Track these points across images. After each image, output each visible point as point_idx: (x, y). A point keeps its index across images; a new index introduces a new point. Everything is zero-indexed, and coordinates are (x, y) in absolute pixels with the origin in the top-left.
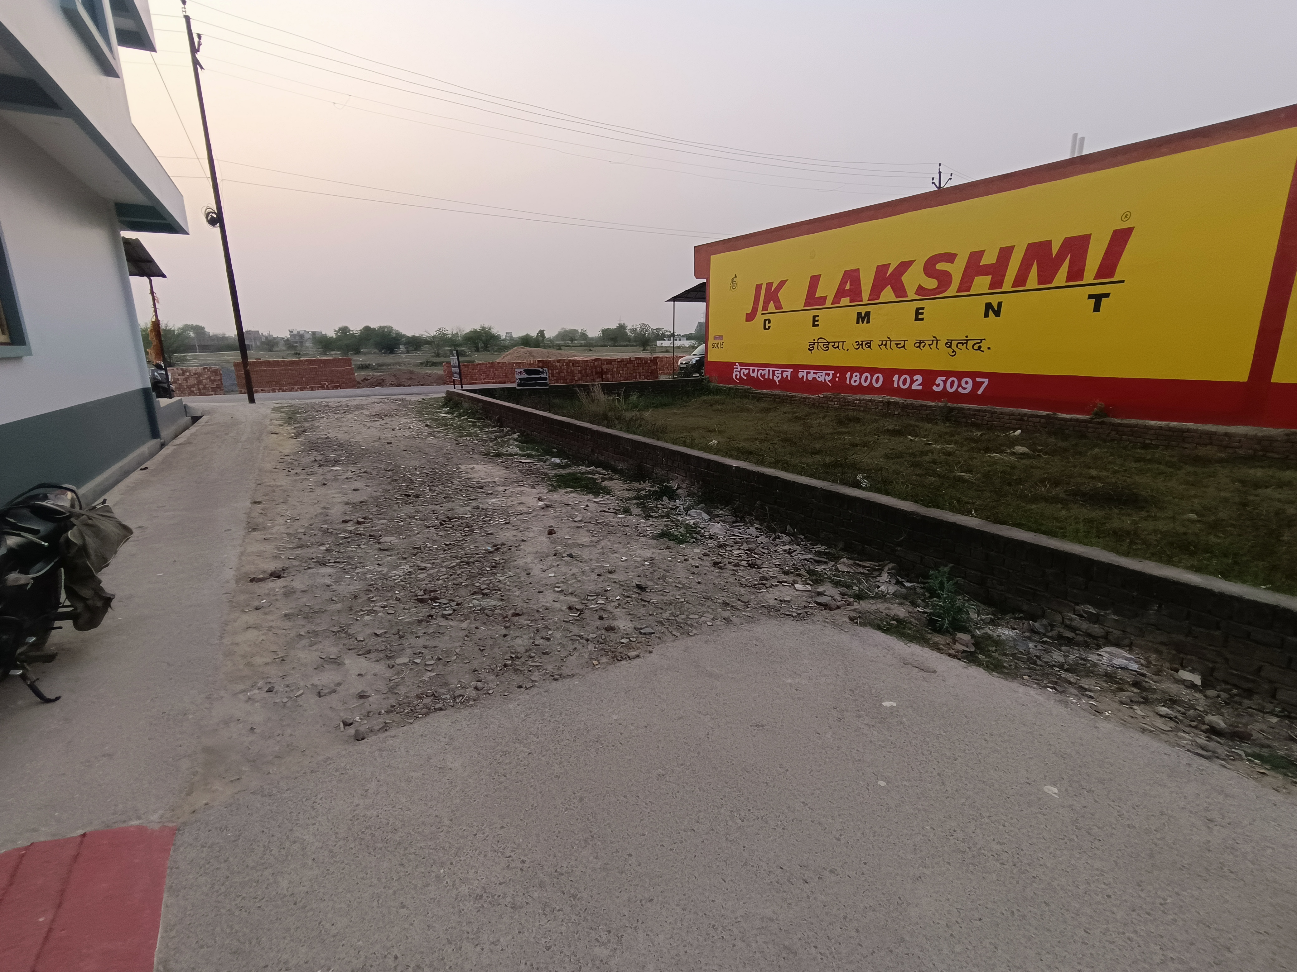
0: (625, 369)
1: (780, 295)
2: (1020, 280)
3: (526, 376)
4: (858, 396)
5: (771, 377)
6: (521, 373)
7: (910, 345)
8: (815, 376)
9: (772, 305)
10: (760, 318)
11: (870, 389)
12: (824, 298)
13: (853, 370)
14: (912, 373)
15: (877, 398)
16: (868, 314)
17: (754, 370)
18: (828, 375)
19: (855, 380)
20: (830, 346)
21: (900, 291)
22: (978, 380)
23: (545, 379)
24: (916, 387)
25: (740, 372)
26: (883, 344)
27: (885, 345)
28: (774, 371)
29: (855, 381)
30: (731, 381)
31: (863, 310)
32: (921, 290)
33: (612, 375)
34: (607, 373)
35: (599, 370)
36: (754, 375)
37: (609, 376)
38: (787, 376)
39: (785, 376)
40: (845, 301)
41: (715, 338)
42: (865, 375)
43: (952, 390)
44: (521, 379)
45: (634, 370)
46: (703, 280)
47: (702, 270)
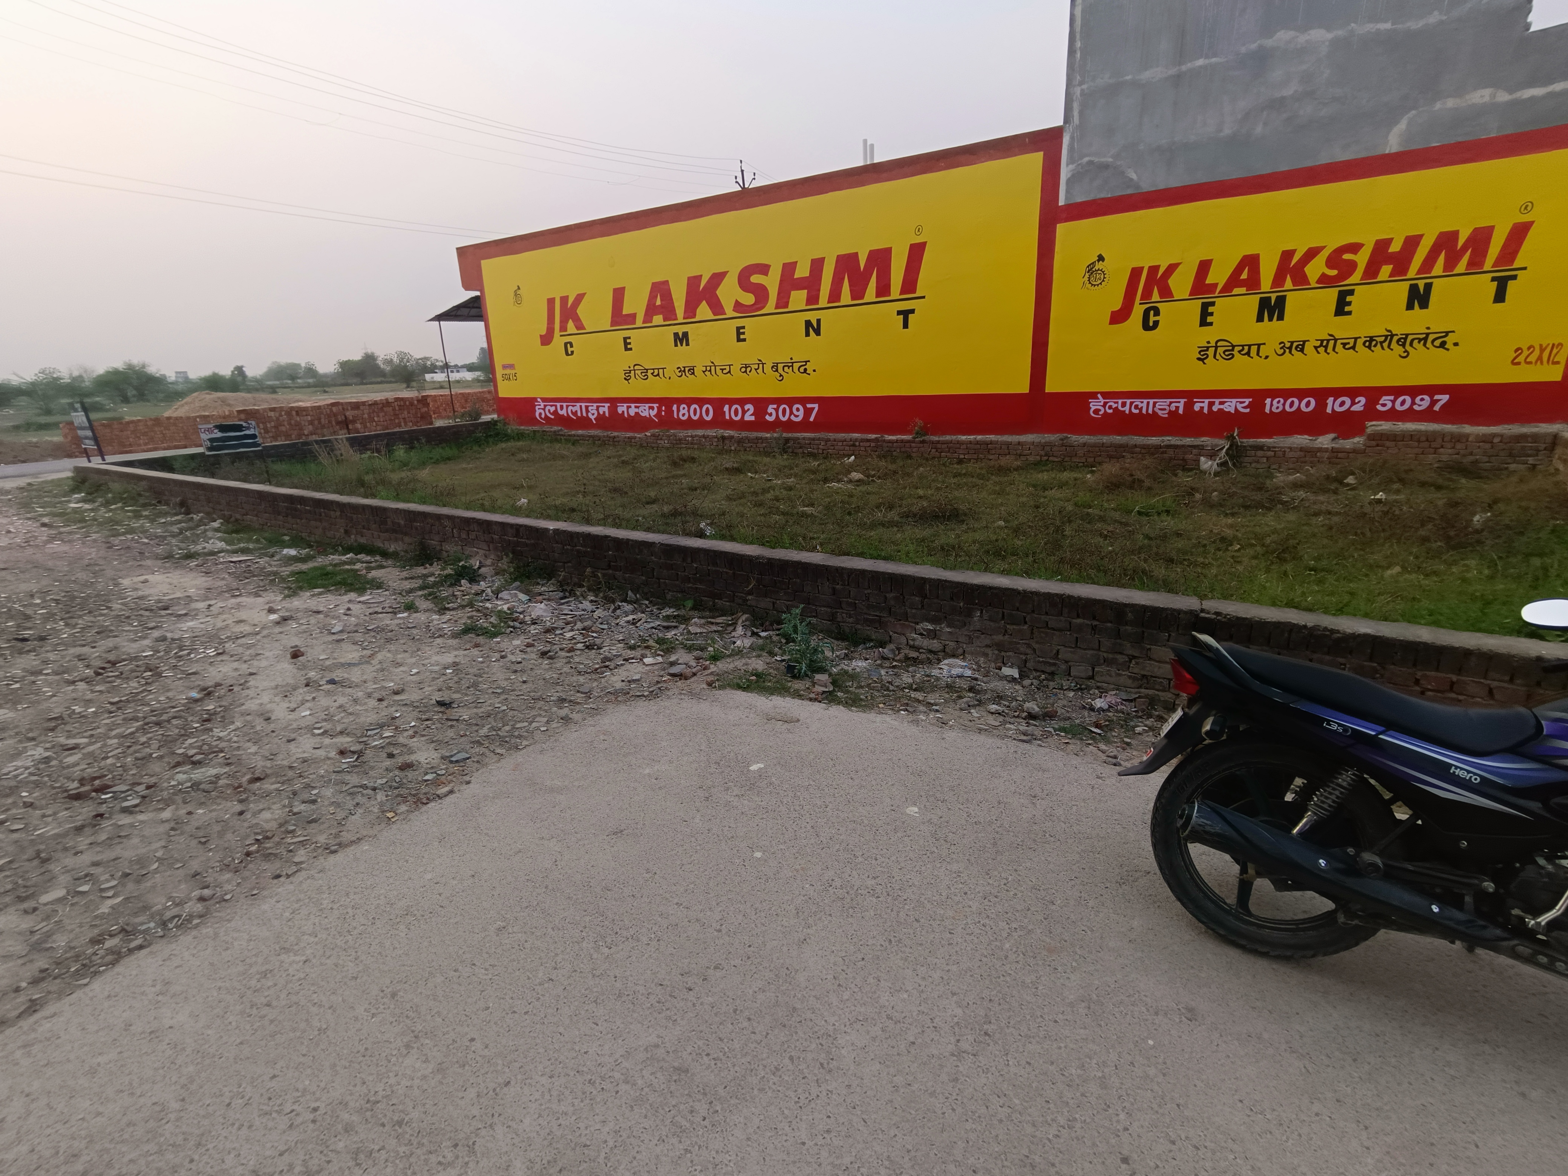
0: (381, 414)
1: (581, 311)
2: (835, 296)
3: (220, 435)
4: (690, 432)
5: (584, 414)
6: (209, 430)
7: (735, 370)
8: (637, 410)
9: (571, 325)
10: (558, 341)
11: (701, 423)
12: (633, 316)
13: (679, 401)
14: (742, 402)
15: (711, 433)
16: (686, 335)
17: (562, 407)
18: (652, 408)
19: (683, 413)
20: (649, 374)
21: (717, 307)
22: (809, 406)
23: (254, 436)
24: (749, 417)
25: (544, 409)
26: (707, 370)
27: (710, 371)
28: (587, 407)
29: (684, 415)
30: (534, 421)
31: (680, 330)
32: (738, 306)
33: (363, 423)
34: (354, 422)
35: (341, 418)
36: (563, 412)
37: (358, 426)
38: (604, 412)
39: (601, 413)
40: (658, 319)
42: (693, 406)
43: (785, 419)
44: (211, 439)
45: (395, 415)
46: (475, 293)
47: (471, 279)
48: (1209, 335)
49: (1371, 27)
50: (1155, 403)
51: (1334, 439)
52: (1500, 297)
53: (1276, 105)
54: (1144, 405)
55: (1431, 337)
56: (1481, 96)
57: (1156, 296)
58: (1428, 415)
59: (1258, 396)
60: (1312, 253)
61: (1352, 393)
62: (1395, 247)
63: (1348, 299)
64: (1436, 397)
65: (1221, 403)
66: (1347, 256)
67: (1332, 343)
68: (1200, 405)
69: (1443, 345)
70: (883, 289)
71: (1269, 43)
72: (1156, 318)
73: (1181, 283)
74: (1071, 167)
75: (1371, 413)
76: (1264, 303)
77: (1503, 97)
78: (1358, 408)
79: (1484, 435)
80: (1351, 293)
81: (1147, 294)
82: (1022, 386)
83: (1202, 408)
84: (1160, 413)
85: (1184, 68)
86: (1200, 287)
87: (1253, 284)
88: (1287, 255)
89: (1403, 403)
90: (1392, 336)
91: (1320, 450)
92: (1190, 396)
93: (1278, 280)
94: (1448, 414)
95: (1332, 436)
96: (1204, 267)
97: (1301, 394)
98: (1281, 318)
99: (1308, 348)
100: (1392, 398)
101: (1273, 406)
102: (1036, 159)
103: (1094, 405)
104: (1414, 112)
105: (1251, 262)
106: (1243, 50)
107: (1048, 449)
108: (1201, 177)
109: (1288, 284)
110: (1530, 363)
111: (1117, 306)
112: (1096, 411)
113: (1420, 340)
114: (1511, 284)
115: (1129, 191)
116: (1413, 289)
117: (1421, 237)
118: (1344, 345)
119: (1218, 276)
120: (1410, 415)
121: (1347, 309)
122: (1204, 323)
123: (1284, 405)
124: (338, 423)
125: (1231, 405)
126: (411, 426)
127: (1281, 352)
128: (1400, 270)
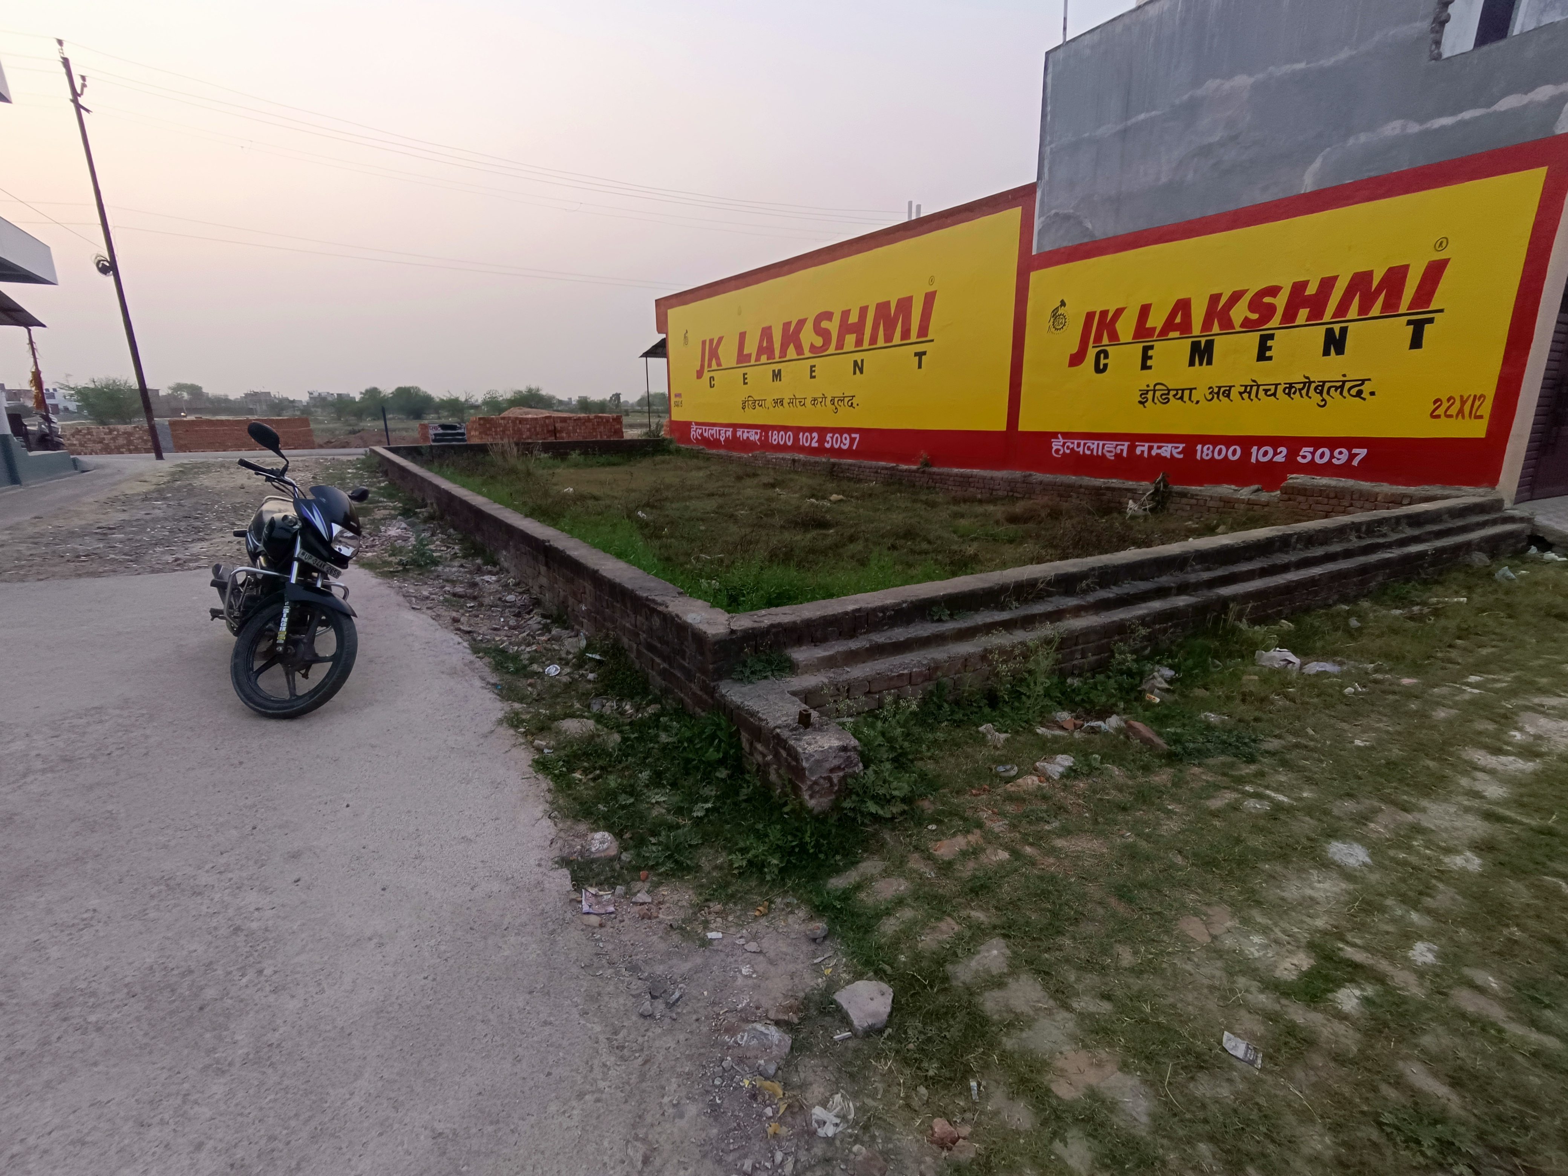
0: (583, 428)
1: (720, 351)
2: (873, 340)
3: (441, 431)
4: (775, 455)
5: (718, 437)
7: (808, 402)
8: (748, 435)
9: (714, 362)
10: (707, 375)
11: (784, 447)
12: (749, 355)
13: (774, 428)
14: (811, 430)
15: (788, 456)
16: (780, 371)
17: (705, 430)
18: (757, 433)
19: (775, 438)
20: (756, 404)
21: (799, 349)
22: (853, 435)
23: (463, 434)
24: (815, 444)
25: (695, 432)
27: (792, 403)
28: (719, 431)
29: (775, 440)
30: (689, 440)
31: (776, 367)
32: (813, 348)
33: (568, 433)
34: (561, 432)
35: (551, 428)
36: (706, 435)
37: (564, 435)
38: (729, 436)
39: (727, 436)
40: (764, 358)
41: (676, 396)
42: (782, 433)
43: (836, 446)
44: (435, 435)
45: (594, 429)
46: (663, 336)
47: (662, 325)
48: (1148, 379)
49: (1287, 68)
50: (1104, 445)
51: (1257, 490)
52: (1416, 342)
53: (1206, 151)
54: (1095, 446)
56: (1393, 128)
57: (1105, 340)
58: (1346, 470)
59: (1191, 441)
60: (1236, 297)
61: (1275, 442)
62: (1311, 290)
63: (1269, 343)
64: (1355, 451)
65: (1159, 448)
66: (1267, 300)
67: (1255, 388)
68: (1142, 449)
69: (1359, 394)
70: (906, 334)
71: (1199, 92)
72: (1106, 361)
73: (1126, 327)
74: (1042, 219)
75: (1291, 465)
76: (1195, 346)
77: (1414, 128)
78: (1280, 458)
79: (1393, 495)
80: (1271, 337)
81: (1099, 338)
82: (1001, 425)
83: (1143, 452)
84: (1108, 455)
85: (1129, 123)
86: (1142, 331)
87: (1185, 328)
88: (1215, 299)
89: (1323, 456)
90: (1310, 383)
91: (1238, 501)
92: (1134, 439)
93: (1207, 325)
94: (1366, 470)
95: (1255, 487)
96: (1145, 311)
97: (1228, 441)
98: (1209, 363)
99: (1234, 393)
100: (1311, 449)
101: (1204, 452)
102: (1015, 214)
103: (1056, 444)
104: (1328, 149)
105: (1183, 306)
106: (1177, 102)
107: (1013, 484)
108: (1142, 225)
109: (1216, 329)
110: (1451, 416)
111: (1075, 350)
112: (1057, 451)
113: (1337, 388)
114: (1427, 327)
115: (1086, 240)
116: (1329, 333)
117: (1335, 278)
118: (1266, 391)
119: (1156, 321)
120: (1329, 469)
121: (1268, 354)
122: (1144, 367)
123: (1213, 452)
124: (549, 431)
125: (1167, 450)
126: (605, 438)
127: (1209, 397)
128: (1316, 314)
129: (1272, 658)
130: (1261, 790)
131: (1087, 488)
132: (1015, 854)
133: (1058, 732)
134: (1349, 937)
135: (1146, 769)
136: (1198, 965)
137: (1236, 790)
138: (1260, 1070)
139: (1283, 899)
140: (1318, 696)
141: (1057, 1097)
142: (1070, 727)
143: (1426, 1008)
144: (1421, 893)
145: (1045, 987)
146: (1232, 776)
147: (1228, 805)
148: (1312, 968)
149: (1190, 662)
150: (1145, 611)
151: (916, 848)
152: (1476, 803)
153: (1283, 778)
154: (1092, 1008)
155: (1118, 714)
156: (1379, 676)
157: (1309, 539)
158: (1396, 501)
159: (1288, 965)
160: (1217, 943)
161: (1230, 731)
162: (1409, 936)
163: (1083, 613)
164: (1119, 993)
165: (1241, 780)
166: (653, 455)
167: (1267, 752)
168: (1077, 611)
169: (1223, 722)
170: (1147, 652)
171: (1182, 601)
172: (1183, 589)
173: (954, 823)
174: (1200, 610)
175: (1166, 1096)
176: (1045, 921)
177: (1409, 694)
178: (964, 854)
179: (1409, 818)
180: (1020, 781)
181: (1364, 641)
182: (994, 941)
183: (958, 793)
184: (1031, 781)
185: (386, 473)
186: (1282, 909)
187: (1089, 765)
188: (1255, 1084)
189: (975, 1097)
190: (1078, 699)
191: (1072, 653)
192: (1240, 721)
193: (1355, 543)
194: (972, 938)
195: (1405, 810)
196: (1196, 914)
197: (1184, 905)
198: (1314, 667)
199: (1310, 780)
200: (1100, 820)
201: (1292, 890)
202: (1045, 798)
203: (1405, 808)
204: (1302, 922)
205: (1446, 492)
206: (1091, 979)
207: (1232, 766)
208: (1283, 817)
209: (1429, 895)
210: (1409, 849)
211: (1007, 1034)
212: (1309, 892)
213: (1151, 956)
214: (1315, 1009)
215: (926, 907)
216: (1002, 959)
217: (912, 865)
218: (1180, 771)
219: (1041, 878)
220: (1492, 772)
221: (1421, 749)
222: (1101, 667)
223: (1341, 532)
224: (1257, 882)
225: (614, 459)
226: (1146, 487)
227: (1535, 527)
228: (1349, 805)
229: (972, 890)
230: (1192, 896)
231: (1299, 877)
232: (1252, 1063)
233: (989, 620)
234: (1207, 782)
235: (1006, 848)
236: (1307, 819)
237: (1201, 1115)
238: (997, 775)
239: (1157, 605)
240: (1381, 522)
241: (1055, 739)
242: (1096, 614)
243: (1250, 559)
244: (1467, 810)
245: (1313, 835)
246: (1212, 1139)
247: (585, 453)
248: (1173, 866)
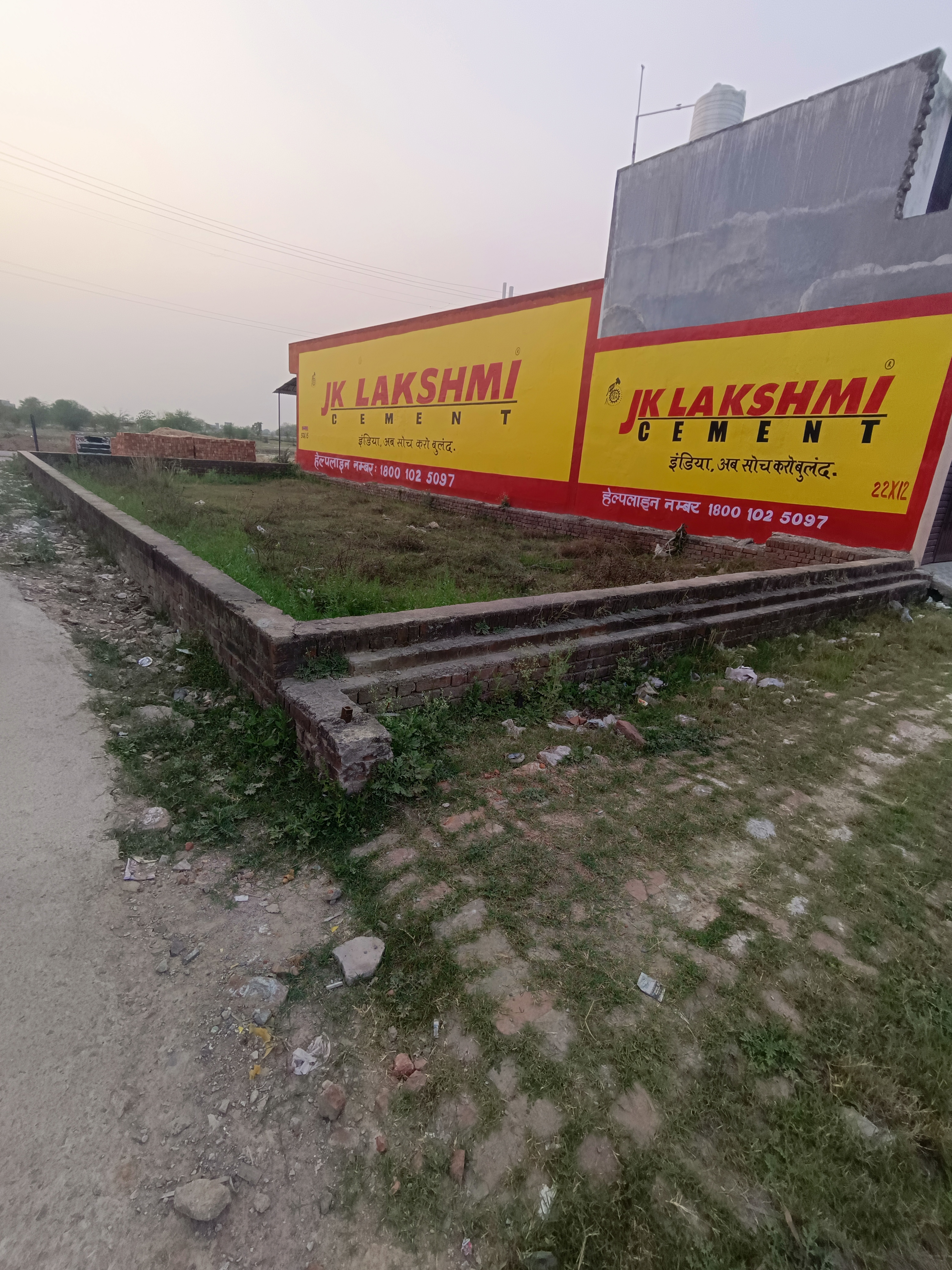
0: (219, 450)
1: (343, 393)
2: (469, 397)
3: (87, 443)
4: (385, 486)
5: (337, 466)
6: (81, 439)
7: (414, 443)
8: (363, 467)
9: (337, 402)
10: (330, 413)
11: (393, 480)
12: (367, 399)
13: (385, 463)
14: (415, 467)
15: (396, 487)
16: (391, 415)
17: (328, 460)
18: (370, 466)
19: (386, 471)
20: (371, 442)
21: (409, 398)
22: (450, 475)
23: (108, 447)
24: (418, 480)
25: (319, 460)
26: (400, 442)
28: (339, 461)
29: (385, 473)
30: (313, 467)
31: (389, 411)
32: (420, 398)
33: (207, 454)
34: (200, 451)
35: (191, 447)
36: (327, 464)
37: (203, 455)
39: (346, 466)
40: (379, 403)
41: (303, 428)
42: (391, 467)
43: (436, 483)
44: (81, 445)
45: (229, 451)
46: (295, 376)
47: (294, 366)
48: (678, 448)
49: (795, 211)
50: (641, 499)
51: (750, 542)
52: (867, 438)
53: (731, 269)
54: (634, 500)
55: (819, 466)
56: (864, 269)
57: (648, 415)
58: (812, 532)
59: (705, 500)
60: (746, 389)
61: (765, 506)
62: (799, 390)
63: (767, 428)
64: (820, 517)
65: (682, 504)
66: (767, 394)
67: (754, 463)
68: (669, 504)
69: (826, 473)
70: (495, 394)
71: (730, 221)
72: (647, 431)
73: (664, 405)
74: (607, 310)
75: (775, 525)
76: (714, 425)
77: (879, 271)
78: (768, 519)
79: (842, 552)
80: (768, 423)
81: (643, 413)
82: (565, 477)
83: (670, 506)
84: (644, 507)
85: (678, 239)
86: (676, 410)
87: (708, 410)
88: (730, 389)
89: (797, 520)
90: (793, 462)
91: (736, 549)
92: (664, 495)
93: (723, 410)
94: (826, 533)
95: (748, 540)
96: (679, 393)
97: (732, 502)
98: (723, 440)
99: (739, 465)
100: (790, 514)
101: (714, 510)
102: (587, 302)
103: (606, 496)
104: (818, 280)
105: (707, 392)
106: (714, 226)
107: (571, 526)
108: (680, 324)
109: (730, 413)
110: (885, 496)
111: (625, 420)
112: (606, 501)
113: (811, 468)
114: (875, 427)
115: (638, 331)
116: (809, 424)
117: (816, 382)
118: (762, 465)
119: (687, 402)
120: (801, 530)
121: (765, 436)
122: (676, 439)
123: (721, 510)
124: (189, 451)
125: (688, 507)
126: (239, 460)
127: (721, 467)
128: (801, 409)
129: (738, 673)
130: (709, 778)
131: (626, 532)
132: (509, 827)
133: (565, 727)
134: (748, 894)
135: (626, 759)
136: (633, 919)
137: (690, 778)
138: (661, 1003)
139: (707, 865)
140: (765, 704)
141: (499, 1033)
142: (575, 722)
143: (790, 948)
144: (805, 859)
145: (510, 941)
146: (690, 766)
147: (681, 789)
148: (717, 919)
149: (676, 675)
150: (646, 633)
151: (429, 822)
152: (857, 789)
153: (726, 769)
154: (544, 957)
155: (614, 714)
156: (810, 690)
157: (776, 583)
158: (845, 557)
159: (700, 917)
160: (651, 901)
161: (695, 730)
162: (789, 892)
163: (596, 633)
164: (567, 943)
165: (695, 770)
166: (281, 477)
167: (719, 747)
168: (592, 631)
169: (691, 723)
170: (645, 665)
171: (675, 626)
172: (677, 617)
173: (465, 802)
174: (689, 634)
175: (585, 1027)
176: (520, 884)
177: (828, 705)
178: (467, 828)
179: (809, 800)
180: (525, 766)
181: (805, 663)
182: (475, 902)
183: (472, 776)
184: (533, 767)
185: (30, 476)
186: (706, 872)
187: (581, 755)
188: (654, 1014)
189: (436, 1034)
190: (586, 700)
191: (585, 664)
192: (704, 722)
193: (809, 587)
194: (457, 899)
195: (809, 794)
196: (640, 878)
197: (632, 871)
198: (767, 682)
199: (745, 770)
200: (582, 799)
201: (715, 858)
202: (541, 781)
203: (809, 792)
204: (717, 882)
205: (878, 553)
206: (549, 932)
207: (691, 758)
208: (719, 799)
209: (810, 860)
210: (804, 824)
211: (471, 981)
212: (727, 859)
213: (598, 913)
214: (712, 952)
215: (426, 872)
216: (479, 917)
217: (423, 837)
218: (651, 761)
219: (524, 848)
220: (872, 765)
221: (827, 747)
222: (607, 676)
223: (799, 579)
224: (690, 852)
225: (247, 479)
226: (670, 534)
227: (933, 583)
228: (770, 790)
229: (467, 859)
230: (640, 863)
231: (723, 847)
232: (656, 997)
233: (521, 635)
234: (670, 770)
235: (502, 822)
236: (737, 801)
237: (608, 1042)
238: (508, 761)
239: (655, 629)
240: (829, 573)
241: (562, 733)
242: (607, 634)
243: (732, 596)
244: (850, 793)
245: (739, 815)
246: (612, 1061)
247: (220, 472)
248: (629, 839)
